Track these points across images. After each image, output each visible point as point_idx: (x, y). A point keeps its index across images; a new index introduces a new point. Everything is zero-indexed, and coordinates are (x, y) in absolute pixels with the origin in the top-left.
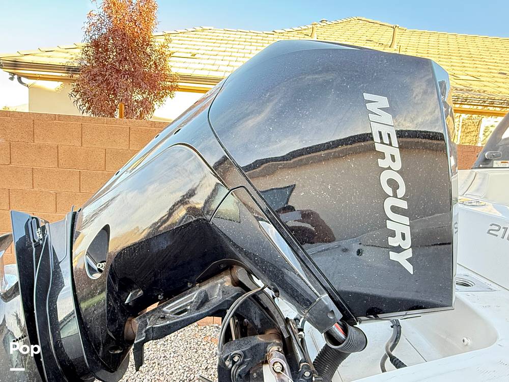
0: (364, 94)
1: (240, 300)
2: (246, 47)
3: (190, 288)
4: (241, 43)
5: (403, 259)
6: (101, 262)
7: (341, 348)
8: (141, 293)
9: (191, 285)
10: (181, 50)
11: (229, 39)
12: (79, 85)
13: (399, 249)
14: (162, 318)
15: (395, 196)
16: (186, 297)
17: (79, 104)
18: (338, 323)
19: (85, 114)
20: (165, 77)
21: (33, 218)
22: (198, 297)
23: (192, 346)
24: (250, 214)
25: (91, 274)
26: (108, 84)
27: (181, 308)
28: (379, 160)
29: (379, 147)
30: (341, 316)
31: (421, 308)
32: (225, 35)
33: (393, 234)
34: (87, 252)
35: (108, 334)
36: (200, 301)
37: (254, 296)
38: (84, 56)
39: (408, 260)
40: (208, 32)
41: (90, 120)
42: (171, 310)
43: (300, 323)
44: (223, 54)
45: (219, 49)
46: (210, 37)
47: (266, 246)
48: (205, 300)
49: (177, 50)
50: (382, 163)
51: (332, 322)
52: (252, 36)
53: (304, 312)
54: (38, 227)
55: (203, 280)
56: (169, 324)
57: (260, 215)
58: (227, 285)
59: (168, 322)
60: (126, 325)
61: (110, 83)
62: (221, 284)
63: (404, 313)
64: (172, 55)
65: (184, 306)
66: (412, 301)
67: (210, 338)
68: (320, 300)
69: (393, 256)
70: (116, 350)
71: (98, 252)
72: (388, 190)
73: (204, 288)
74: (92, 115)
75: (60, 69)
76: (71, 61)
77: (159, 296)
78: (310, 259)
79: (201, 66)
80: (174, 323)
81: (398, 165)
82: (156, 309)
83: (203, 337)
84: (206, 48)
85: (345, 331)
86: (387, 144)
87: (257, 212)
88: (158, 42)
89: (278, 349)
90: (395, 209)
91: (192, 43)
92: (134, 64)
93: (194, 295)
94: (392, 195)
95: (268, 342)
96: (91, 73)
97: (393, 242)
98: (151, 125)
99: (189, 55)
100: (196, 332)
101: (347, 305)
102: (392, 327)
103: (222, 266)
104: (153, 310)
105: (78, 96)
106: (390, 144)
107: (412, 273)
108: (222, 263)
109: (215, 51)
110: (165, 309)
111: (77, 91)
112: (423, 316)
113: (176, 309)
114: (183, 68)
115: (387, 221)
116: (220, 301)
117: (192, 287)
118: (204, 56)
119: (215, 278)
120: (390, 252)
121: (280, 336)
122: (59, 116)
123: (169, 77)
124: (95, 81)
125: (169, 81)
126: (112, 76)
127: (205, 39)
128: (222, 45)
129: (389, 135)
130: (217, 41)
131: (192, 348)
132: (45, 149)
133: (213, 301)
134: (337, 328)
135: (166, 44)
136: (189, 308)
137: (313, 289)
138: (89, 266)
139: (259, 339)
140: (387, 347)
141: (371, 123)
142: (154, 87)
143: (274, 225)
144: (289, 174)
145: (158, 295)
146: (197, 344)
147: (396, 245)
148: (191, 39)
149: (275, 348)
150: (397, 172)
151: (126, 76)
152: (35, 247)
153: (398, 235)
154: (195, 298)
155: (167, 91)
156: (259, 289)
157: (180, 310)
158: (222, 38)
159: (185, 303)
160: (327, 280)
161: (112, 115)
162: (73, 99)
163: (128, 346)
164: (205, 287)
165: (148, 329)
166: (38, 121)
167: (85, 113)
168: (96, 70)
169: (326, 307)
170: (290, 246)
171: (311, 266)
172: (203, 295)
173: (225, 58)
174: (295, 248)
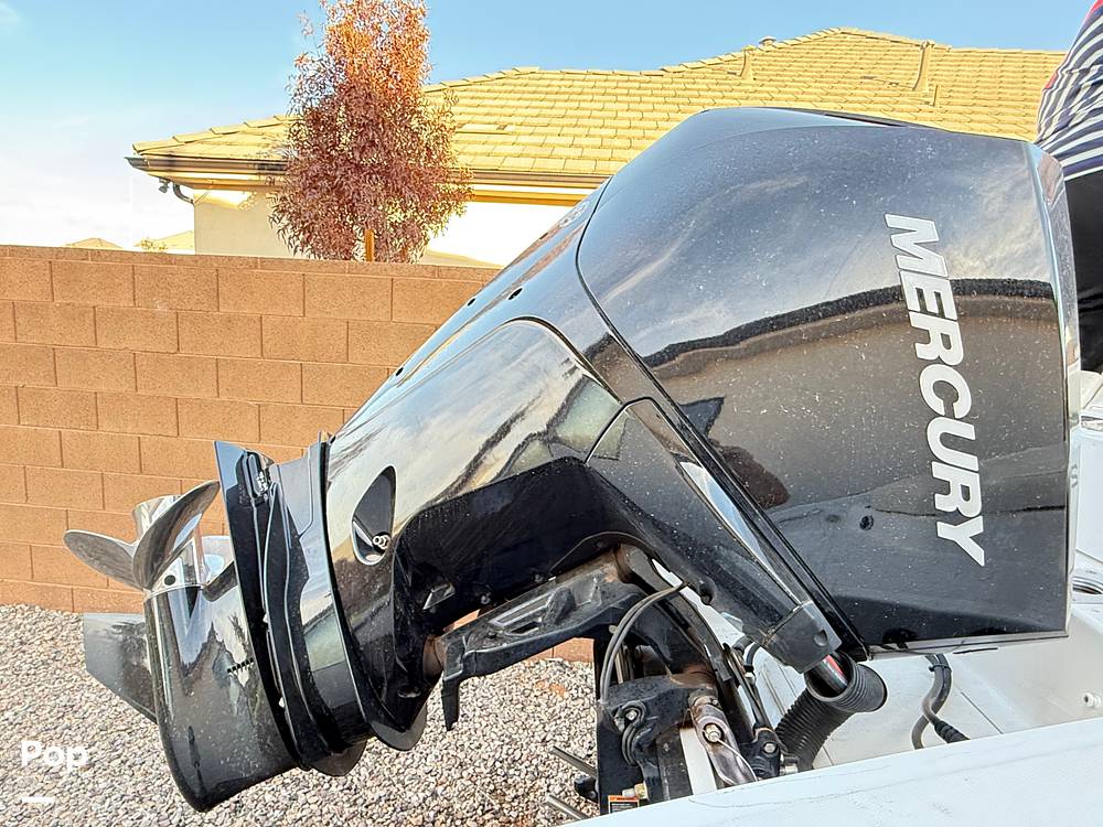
0: (887, 216)
1: (639, 607)
2: (608, 105)
3: (538, 585)
4: (596, 97)
5: (963, 536)
6: (380, 534)
7: (837, 703)
8: (450, 590)
9: (541, 579)
10: (477, 118)
11: (572, 90)
12: (285, 198)
13: (956, 518)
14: (491, 637)
15: (950, 414)
16: (533, 601)
17: (287, 237)
18: (832, 655)
19: (299, 255)
20: (445, 176)
21: (249, 454)
22: (556, 601)
23: (515, 698)
24: (664, 450)
25: (364, 556)
26: (340, 194)
27: (523, 620)
28: (917, 345)
29: (917, 320)
30: (837, 642)
31: (1000, 632)
32: (563, 83)
33: (945, 488)
34: (355, 516)
35: (396, 664)
36: (560, 609)
37: (663, 602)
38: (292, 142)
39: (976, 538)
40: (530, 79)
41: (319, 267)
42: (506, 624)
43: (745, 656)
44: (562, 121)
45: (553, 112)
46: (534, 89)
47: (695, 509)
48: (568, 608)
49: (469, 118)
50: (923, 351)
51: (820, 654)
52: (618, 81)
53: (766, 633)
54: (260, 469)
55: (564, 570)
56: (506, 649)
57: (683, 451)
58: (609, 580)
59: (505, 645)
60: (426, 649)
61: (343, 193)
62: (599, 578)
63: (958, 641)
64: (457, 130)
65: (529, 616)
66: (982, 620)
67: (547, 684)
68: (801, 610)
69: (944, 530)
70: (409, 693)
71: (374, 517)
72: (937, 404)
73: (566, 585)
74: (312, 256)
75: (245, 166)
76: (265, 150)
77: (483, 598)
78: (778, 533)
79: (517, 149)
80: (516, 647)
81: (956, 354)
82: (477, 621)
83: (534, 681)
84: (529, 111)
85: (847, 671)
86: (934, 315)
87: (675, 445)
88: (432, 105)
89: (712, 700)
90: (949, 441)
91: (497, 102)
92: (389, 152)
93: (547, 597)
94: (943, 413)
95: (691, 686)
96: (307, 175)
97: (943, 503)
98: (433, 272)
99: (493, 128)
100: (521, 672)
101: (849, 623)
102: (932, 670)
103: (600, 545)
104: (473, 624)
105: (285, 221)
106: (941, 314)
107: (983, 564)
108: (601, 539)
109: (544, 116)
110: (494, 621)
111: (283, 211)
112: (1003, 649)
113: (515, 623)
114: (482, 154)
115: (933, 463)
116: (599, 609)
117: (543, 582)
118: (522, 129)
119: (586, 566)
120: (939, 523)
121: (711, 676)
122: (263, 260)
123: (453, 174)
124: (315, 188)
125: (454, 182)
126: (347, 179)
127: (524, 92)
128: (558, 104)
129: (938, 295)
130: (549, 97)
131: (514, 702)
132: (239, 324)
133: (586, 609)
134: (831, 664)
135: (446, 109)
136: (540, 620)
137: (787, 589)
138: (359, 540)
139: (673, 681)
140: (925, 706)
141: (902, 273)
142: (426, 196)
143: (708, 470)
144: (736, 374)
145: (481, 596)
146: (523, 693)
147: (951, 509)
148: (496, 95)
149: (706, 699)
150: (955, 367)
151: (374, 176)
152: (257, 506)
153: (956, 492)
154: (551, 603)
155: (451, 202)
156: (673, 589)
157: (523, 625)
158: (557, 89)
159: (531, 612)
160: (811, 574)
161: (349, 256)
162: (277, 227)
163: (429, 687)
164: (568, 584)
165: (468, 656)
166: (225, 271)
167: (299, 252)
168: (316, 167)
169: (812, 625)
170: (740, 509)
171: (780, 547)
172: (564, 597)
173: (565, 130)
174: (750, 513)
